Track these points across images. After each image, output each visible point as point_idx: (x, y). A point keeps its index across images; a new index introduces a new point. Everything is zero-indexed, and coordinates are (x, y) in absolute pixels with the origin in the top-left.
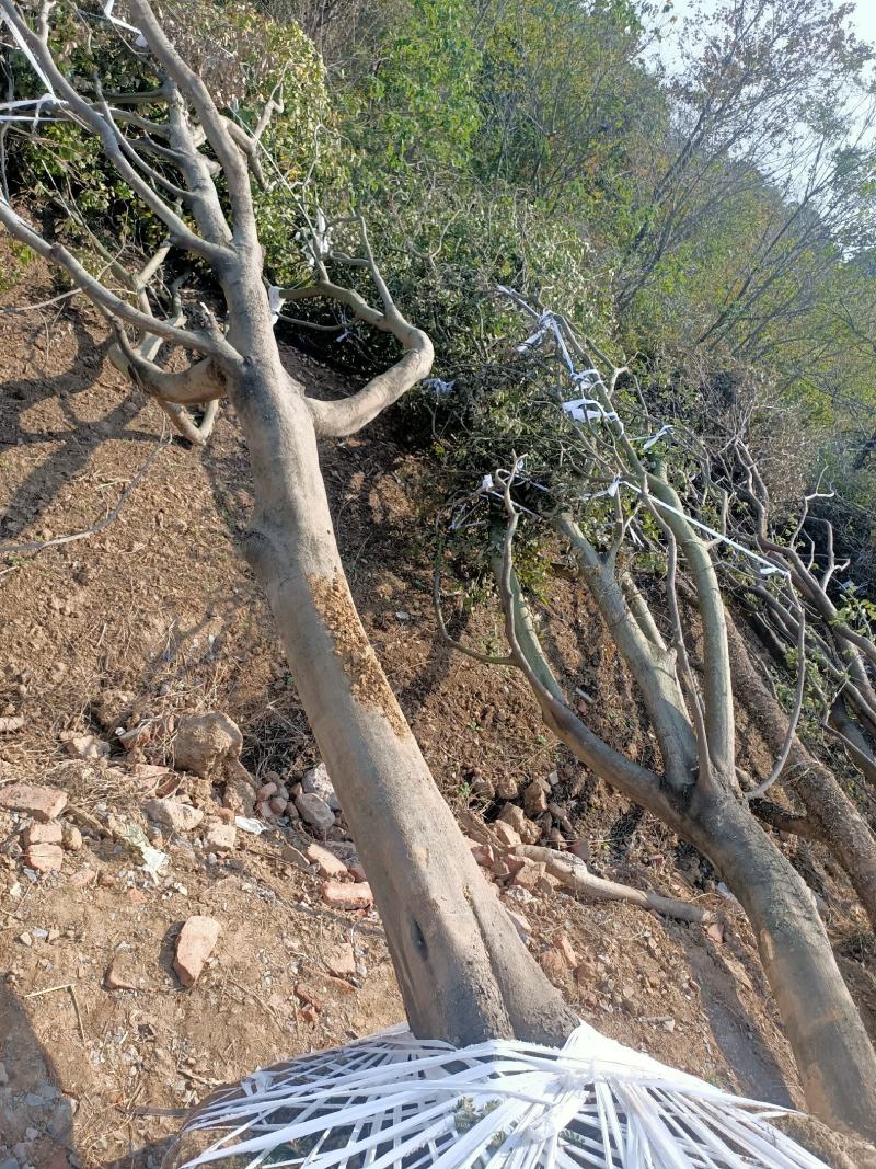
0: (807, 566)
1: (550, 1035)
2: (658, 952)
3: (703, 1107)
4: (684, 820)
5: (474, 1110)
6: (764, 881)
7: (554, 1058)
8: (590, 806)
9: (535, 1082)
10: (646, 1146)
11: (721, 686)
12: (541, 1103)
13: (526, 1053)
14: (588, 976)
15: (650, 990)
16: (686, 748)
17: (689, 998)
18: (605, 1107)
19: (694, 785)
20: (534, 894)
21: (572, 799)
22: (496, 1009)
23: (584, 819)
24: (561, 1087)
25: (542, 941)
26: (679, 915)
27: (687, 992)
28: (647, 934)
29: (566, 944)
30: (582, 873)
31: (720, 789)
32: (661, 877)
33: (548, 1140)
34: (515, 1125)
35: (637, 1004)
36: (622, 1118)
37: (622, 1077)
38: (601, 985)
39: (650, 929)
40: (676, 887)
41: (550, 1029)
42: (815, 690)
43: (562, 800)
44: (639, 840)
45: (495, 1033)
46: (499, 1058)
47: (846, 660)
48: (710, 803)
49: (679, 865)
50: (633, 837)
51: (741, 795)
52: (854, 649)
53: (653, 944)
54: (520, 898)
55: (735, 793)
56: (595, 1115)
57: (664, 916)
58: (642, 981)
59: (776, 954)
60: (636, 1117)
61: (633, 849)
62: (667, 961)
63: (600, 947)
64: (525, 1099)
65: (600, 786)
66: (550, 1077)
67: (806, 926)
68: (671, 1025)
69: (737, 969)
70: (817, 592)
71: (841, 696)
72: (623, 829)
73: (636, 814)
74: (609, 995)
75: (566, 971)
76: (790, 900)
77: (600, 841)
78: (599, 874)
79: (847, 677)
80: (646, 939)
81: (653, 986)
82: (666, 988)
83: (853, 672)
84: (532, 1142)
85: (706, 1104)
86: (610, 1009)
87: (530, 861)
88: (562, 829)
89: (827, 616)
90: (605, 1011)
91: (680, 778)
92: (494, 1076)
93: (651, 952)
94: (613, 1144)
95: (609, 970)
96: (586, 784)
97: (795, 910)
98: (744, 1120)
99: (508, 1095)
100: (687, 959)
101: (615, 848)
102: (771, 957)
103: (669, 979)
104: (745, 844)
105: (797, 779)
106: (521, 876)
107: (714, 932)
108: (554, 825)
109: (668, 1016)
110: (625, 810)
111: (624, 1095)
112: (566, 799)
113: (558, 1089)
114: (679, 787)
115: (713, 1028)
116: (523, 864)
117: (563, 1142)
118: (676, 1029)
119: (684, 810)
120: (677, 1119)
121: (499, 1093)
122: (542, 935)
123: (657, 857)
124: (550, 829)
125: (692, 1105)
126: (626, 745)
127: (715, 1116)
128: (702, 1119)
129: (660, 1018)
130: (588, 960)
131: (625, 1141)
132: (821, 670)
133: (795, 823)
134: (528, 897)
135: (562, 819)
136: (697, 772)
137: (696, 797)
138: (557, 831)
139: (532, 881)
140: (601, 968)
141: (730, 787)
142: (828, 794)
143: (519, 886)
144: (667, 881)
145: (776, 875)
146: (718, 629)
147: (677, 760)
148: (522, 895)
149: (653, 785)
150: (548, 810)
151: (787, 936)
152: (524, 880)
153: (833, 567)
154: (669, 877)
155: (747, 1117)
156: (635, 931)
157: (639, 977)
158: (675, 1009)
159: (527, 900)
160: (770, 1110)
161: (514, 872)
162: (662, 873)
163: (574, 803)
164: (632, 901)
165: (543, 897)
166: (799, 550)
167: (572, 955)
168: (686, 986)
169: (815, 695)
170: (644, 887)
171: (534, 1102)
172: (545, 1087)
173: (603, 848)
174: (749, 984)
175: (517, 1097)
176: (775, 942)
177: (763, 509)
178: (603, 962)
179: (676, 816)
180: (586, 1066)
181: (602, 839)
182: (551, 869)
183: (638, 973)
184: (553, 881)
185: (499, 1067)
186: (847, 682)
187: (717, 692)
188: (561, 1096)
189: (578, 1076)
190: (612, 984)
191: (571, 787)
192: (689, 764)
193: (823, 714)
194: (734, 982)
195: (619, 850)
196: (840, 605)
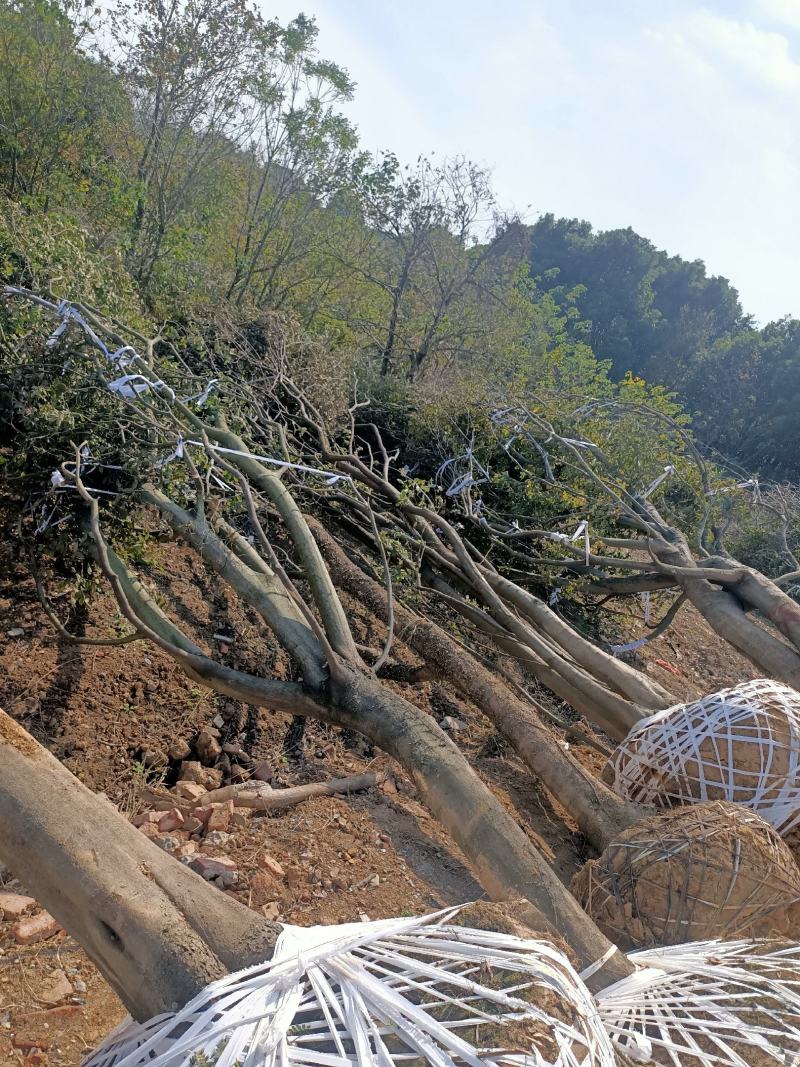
0: (368, 465)
1: (259, 953)
2: (349, 826)
3: (397, 942)
4: (330, 710)
5: (207, 1058)
6: (402, 731)
7: (267, 971)
8: (259, 731)
9: (256, 1002)
10: (359, 999)
11: (324, 588)
12: (265, 1016)
13: (242, 980)
14: (297, 876)
15: (352, 861)
16: (315, 651)
17: (384, 851)
18: (320, 988)
19: (329, 678)
20: (230, 832)
21: (241, 732)
22: (204, 957)
23: (257, 744)
24: (279, 992)
25: (248, 869)
26: (356, 788)
27: (381, 847)
28: (336, 816)
29: (269, 860)
30: (268, 792)
31: (350, 674)
32: (336, 763)
33: (279, 1045)
34: (246, 1049)
35: (344, 878)
36: (336, 989)
37: (327, 955)
38: (310, 879)
39: (338, 811)
40: (350, 765)
41: (257, 948)
42: (404, 562)
43: (233, 737)
44: (309, 740)
45: (208, 979)
46: (216, 999)
47: (419, 529)
48: (345, 688)
49: (348, 745)
50: (304, 740)
51: (367, 671)
52: (422, 520)
53: (343, 822)
54: (217, 841)
55: (363, 671)
56: (314, 999)
57: (345, 794)
58: (343, 856)
59: (428, 785)
60: (348, 982)
61: (307, 751)
62: (359, 829)
63: (301, 846)
64: (249, 1022)
65: (262, 711)
66: (269, 989)
67: (443, 752)
68: (376, 881)
69: (413, 807)
70: (381, 484)
71: (424, 559)
72: (292, 741)
73: (300, 721)
74: (320, 884)
75: (277, 883)
76: (426, 738)
77: (277, 756)
78: (284, 786)
79: (424, 543)
80: (337, 821)
81: (352, 857)
82: (363, 852)
83: (426, 537)
84: (265, 1055)
85: (401, 937)
86: (323, 894)
87: (218, 804)
88: (242, 763)
89: (392, 499)
90: (320, 898)
91: (316, 677)
92: (217, 1017)
93: (343, 829)
94: (334, 1015)
95: (313, 863)
96: (249, 714)
97: (432, 744)
98: (431, 932)
99: (234, 1027)
100: (372, 819)
101: (292, 757)
102: (426, 788)
103: (364, 843)
104: (381, 709)
105: (410, 638)
106: (213, 822)
107: (389, 787)
108: (233, 762)
109: (372, 875)
110: (290, 720)
111: (333, 968)
112: (236, 734)
113: (277, 995)
114: (318, 685)
115: (409, 864)
116: (212, 810)
117: (292, 1038)
118: (381, 882)
119: (327, 703)
120: (380, 963)
121: (225, 1030)
122: (247, 864)
123: (328, 747)
124: (229, 768)
125: (391, 945)
126: (273, 666)
127: (410, 944)
128: (400, 952)
129: (366, 880)
130: (294, 863)
131: (343, 1006)
132: (403, 544)
133: (419, 673)
134: (225, 837)
135: (238, 754)
136: (328, 668)
137: (334, 688)
138: (236, 766)
139: (224, 821)
140: (306, 864)
141: (358, 667)
142: (435, 640)
143: (214, 832)
144: (342, 764)
145: (411, 723)
146: (307, 542)
147: (310, 664)
148: (219, 837)
149: (298, 693)
150: (223, 751)
151: (432, 767)
152: (216, 824)
153: (388, 460)
154: (343, 760)
155: (432, 930)
156: (326, 818)
157: (340, 855)
158: (376, 866)
159: (225, 840)
160: (447, 913)
161: (206, 822)
162: (336, 759)
163: (244, 735)
164: (317, 795)
165: (239, 830)
166: (360, 453)
167: (278, 868)
168: (378, 842)
169: (406, 565)
170: (323, 778)
171: (258, 1020)
172: (265, 1000)
173: (281, 761)
174: (426, 815)
175: (242, 1024)
176: (425, 775)
177: (320, 429)
178: (306, 858)
179: (324, 710)
180: (295, 963)
181: (278, 753)
182: (239, 803)
183: (338, 852)
184: (245, 811)
185: (218, 1008)
186: (426, 547)
187: (323, 595)
188: (281, 1000)
189: (292, 974)
190: (318, 873)
191: (237, 722)
192: (320, 662)
193: (416, 577)
194: (414, 820)
195: (294, 754)
196: (399, 487)
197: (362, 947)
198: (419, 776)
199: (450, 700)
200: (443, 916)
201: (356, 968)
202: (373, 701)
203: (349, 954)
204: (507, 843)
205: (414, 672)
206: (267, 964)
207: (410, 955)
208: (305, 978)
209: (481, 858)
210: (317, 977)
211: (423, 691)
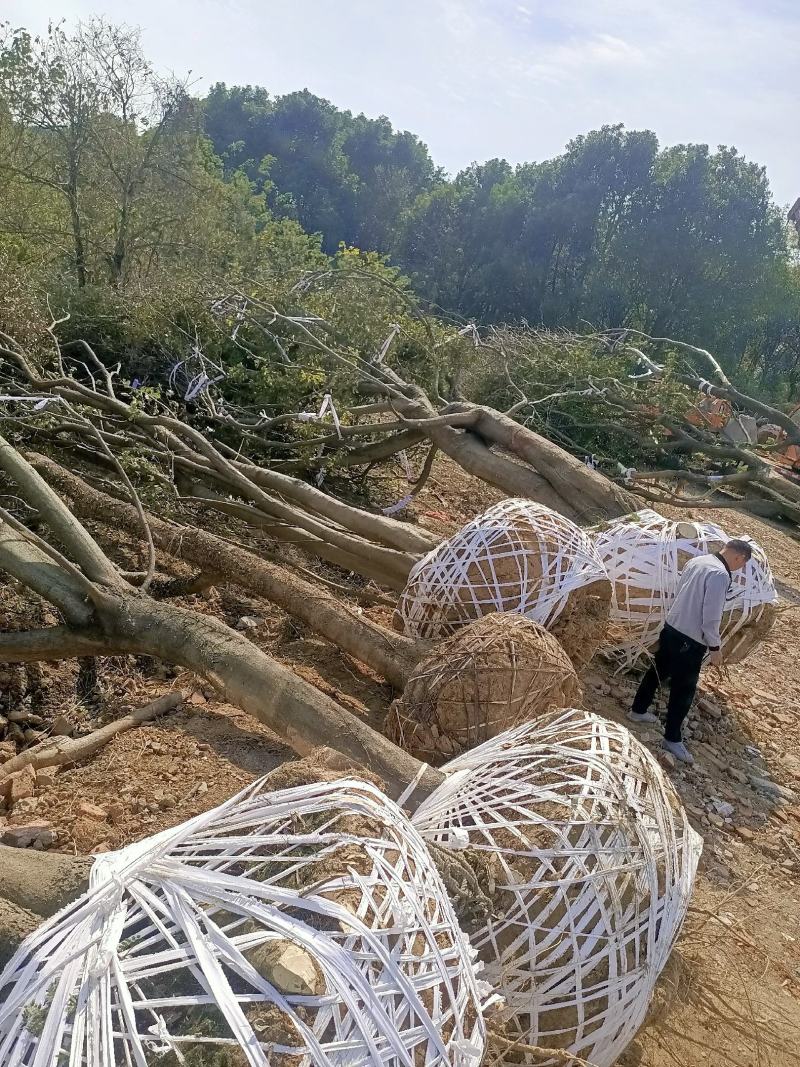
0: (90, 386)
1: (75, 890)
2: (164, 748)
3: (212, 827)
4: (106, 642)
5: (40, 1007)
6: (185, 637)
7: (87, 901)
8: (45, 689)
9: (80, 934)
10: (183, 892)
11: (64, 520)
12: (92, 944)
13: (60, 921)
14: (121, 812)
15: (174, 779)
16: (73, 587)
17: (206, 758)
18: (144, 898)
19: (95, 611)
20: (37, 795)
21: (25, 697)
22: (14, 916)
23: (47, 703)
24: (103, 918)
25: (66, 823)
26: (165, 710)
27: (202, 755)
28: (148, 743)
29: (86, 807)
30: (68, 744)
31: (118, 599)
32: (138, 694)
33: (111, 964)
34: (79, 982)
35: (170, 797)
36: (159, 893)
38: (135, 809)
39: (152, 737)
40: (153, 692)
41: (71, 886)
42: (156, 476)
43: (17, 704)
44: (104, 682)
45: (22, 935)
46: (36, 949)
47: (161, 438)
48: (115, 614)
49: (146, 674)
50: (99, 683)
51: (136, 591)
52: (163, 429)
53: (156, 746)
54: (27, 809)
55: (131, 593)
56: (140, 910)
57: (153, 719)
58: (165, 777)
59: (225, 681)
60: (169, 882)
61: (106, 692)
62: (175, 748)
63: (118, 783)
64: (76, 956)
65: (42, 666)
66: (90, 919)
67: (230, 647)
68: (204, 787)
69: (225, 710)
70: (106, 402)
71: (177, 470)
72: (86, 686)
73: (88, 665)
74: (146, 810)
75: (99, 825)
76: (212, 638)
77: (73, 707)
78: (89, 733)
79: (171, 453)
80: (149, 747)
81: (174, 774)
82: (184, 767)
83: (173, 447)
84: (99, 979)
86: (152, 819)
87: (16, 773)
88: (35, 726)
89: (124, 415)
90: (150, 823)
91: (82, 613)
92: (41, 965)
93: (158, 753)
94: (160, 915)
95: (135, 794)
96: (29, 676)
97: (217, 642)
98: (244, 808)
99: (62, 967)
100: (187, 733)
101: (90, 703)
102: (223, 685)
103: (184, 759)
105: (179, 550)
106: (15, 792)
107: (198, 700)
108: (24, 729)
109: (198, 783)
110: (77, 669)
111: (153, 876)
112: (20, 701)
113: (100, 921)
114: (86, 621)
115: (234, 762)
116: (11, 781)
118: (209, 787)
119: (101, 635)
120: (200, 854)
121: (53, 973)
122: (64, 818)
123: (126, 682)
124: (22, 735)
127: (223, 825)
128: (217, 836)
129: (193, 790)
130: (114, 801)
131: (168, 905)
132: (149, 459)
133: (199, 582)
134: (33, 802)
135: (27, 719)
136: (91, 601)
137: (103, 618)
138: (31, 731)
139: (28, 784)
140: (127, 798)
141: (125, 591)
142: (204, 545)
143: (20, 800)
144: (144, 693)
145: (192, 628)
146: (30, 476)
147: (71, 602)
148: (26, 804)
149: (66, 635)
150: (10, 722)
151: (223, 663)
152: (20, 793)
153: (109, 376)
154: (144, 689)
155: (244, 805)
156: (137, 748)
157: (161, 777)
158: (200, 774)
159: (35, 804)
161: (8, 795)
162: (137, 690)
163: (29, 699)
164: (123, 730)
165: (47, 790)
166: (76, 376)
167: (99, 811)
168: (197, 752)
169: (158, 480)
170: (127, 712)
171: (86, 951)
172: (89, 930)
173: (79, 711)
174: (241, 712)
175: (70, 961)
176: (219, 673)
177: (20, 357)
178: (126, 792)
179: (99, 644)
181: (74, 705)
182: (39, 764)
183: (158, 775)
184: (50, 771)
185: (40, 957)
186: (174, 456)
187: (66, 528)
188: (105, 924)
190: (143, 801)
191: (18, 688)
192: (81, 596)
193: (173, 490)
194: (229, 720)
195: (91, 700)
196: (127, 401)
197: (179, 846)
198: (213, 675)
199: (242, 601)
200: (253, 789)
201: (176, 866)
202: (148, 619)
203: (167, 856)
204: (311, 708)
205: (193, 581)
206: (84, 897)
207: (227, 834)
208: (127, 895)
209: (290, 730)
210: (139, 890)
211: (212, 600)
